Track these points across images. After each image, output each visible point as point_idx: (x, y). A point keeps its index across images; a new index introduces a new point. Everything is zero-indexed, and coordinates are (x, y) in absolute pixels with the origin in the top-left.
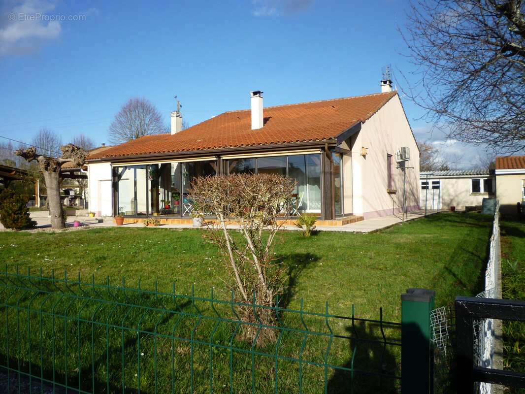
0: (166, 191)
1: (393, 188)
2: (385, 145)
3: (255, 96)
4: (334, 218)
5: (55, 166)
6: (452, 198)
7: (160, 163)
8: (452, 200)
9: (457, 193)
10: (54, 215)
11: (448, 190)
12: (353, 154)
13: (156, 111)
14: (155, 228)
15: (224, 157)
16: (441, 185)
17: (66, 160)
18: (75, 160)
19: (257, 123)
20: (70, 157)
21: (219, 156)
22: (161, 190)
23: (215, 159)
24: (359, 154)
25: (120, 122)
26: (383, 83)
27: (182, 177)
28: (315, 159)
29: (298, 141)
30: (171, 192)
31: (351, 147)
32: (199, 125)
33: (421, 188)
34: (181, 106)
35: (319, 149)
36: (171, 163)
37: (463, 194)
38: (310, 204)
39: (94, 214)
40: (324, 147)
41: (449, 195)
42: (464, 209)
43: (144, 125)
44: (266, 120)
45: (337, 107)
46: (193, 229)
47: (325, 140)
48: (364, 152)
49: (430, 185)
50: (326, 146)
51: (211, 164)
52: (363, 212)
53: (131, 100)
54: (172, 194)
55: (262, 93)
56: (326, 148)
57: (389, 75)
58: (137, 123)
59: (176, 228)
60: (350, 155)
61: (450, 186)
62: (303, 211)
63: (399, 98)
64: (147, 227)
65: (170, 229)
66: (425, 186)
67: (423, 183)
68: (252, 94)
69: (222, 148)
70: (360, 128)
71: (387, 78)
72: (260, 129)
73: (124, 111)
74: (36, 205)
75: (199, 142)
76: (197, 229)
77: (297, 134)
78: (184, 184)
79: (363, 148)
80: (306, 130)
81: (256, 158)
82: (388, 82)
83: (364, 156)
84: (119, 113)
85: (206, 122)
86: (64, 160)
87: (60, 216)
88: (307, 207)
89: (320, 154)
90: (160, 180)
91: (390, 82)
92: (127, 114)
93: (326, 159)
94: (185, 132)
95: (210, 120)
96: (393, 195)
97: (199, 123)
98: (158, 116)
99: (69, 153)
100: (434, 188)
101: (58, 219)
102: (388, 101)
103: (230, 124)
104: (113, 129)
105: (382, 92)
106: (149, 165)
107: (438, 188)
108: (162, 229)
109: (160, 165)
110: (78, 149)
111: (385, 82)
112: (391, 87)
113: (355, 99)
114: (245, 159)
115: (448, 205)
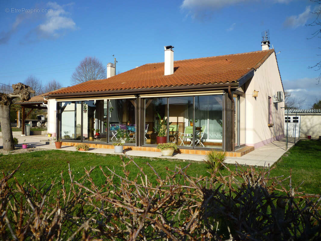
0: (99, 121)
1: (271, 123)
2: (268, 90)
3: (168, 50)
4: (233, 150)
5: (6, 101)
6: (309, 128)
7: (95, 100)
8: (308, 131)
9: (313, 125)
10: (5, 139)
11: (306, 124)
12: (246, 96)
13: (102, 66)
14: (85, 153)
15: (142, 96)
16: (299, 120)
17: (15, 96)
18: (22, 96)
19: (168, 71)
20: (18, 94)
21: (137, 95)
22: (96, 120)
23: (135, 97)
24: (252, 96)
25: (79, 73)
26: (263, 43)
27: (109, 111)
28: (218, 99)
29: (205, 83)
30: (103, 121)
31: (245, 90)
32: (126, 72)
33: (285, 121)
34: (117, 62)
35: (222, 91)
36: (103, 100)
37: (317, 126)
38: (210, 135)
39: (51, 135)
40: (227, 89)
41: (307, 126)
42: (318, 138)
43: (94, 75)
44: (175, 69)
45: (230, 60)
46: (114, 155)
47: (228, 83)
48: (255, 94)
49: (292, 120)
50: (229, 88)
51: (131, 101)
52: (254, 143)
53: (86, 59)
54: (104, 123)
55: (173, 47)
56: (229, 90)
57: (267, 38)
58: (90, 73)
59: (101, 154)
60: (245, 97)
61: (307, 120)
62: (204, 140)
63: (275, 55)
64: (79, 151)
65: (96, 153)
66: (288, 120)
67: (286, 118)
68: (165, 48)
69: (140, 88)
70: (253, 75)
71: (265, 40)
72: (171, 75)
73: (81, 65)
74: (17, 126)
75: (123, 84)
76: (118, 155)
77: (202, 78)
78: (110, 117)
79: (255, 91)
80: (209, 75)
81: (168, 97)
82: (267, 43)
83: (255, 98)
84: (78, 66)
85: (131, 70)
86: (13, 96)
87: (9, 141)
88: (207, 137)
89: (223, 95)
90: (95, 112)
91: (269, 43)
92: (83, 68)
93: (228, 99)
94: (115, 77)
95: (134, 69)
96: (271, 128)
97: (126, 71)
98: (104, 69)
99: (18, 90)
100: (294, 121)
101: (9, 143)
102: (269, 56)
103: (148, 72)
104: (74, 77)
105: (262, 50)
106: (84, 101)
107: (297, 121)
108: (90, 153)
109: (95, 101)
110: (27, 87)
111: (265, 43)
112: (269, 46)
113: (242, 55)
114: (159, 98)
115: (306, 134)
